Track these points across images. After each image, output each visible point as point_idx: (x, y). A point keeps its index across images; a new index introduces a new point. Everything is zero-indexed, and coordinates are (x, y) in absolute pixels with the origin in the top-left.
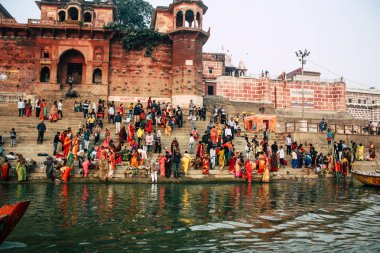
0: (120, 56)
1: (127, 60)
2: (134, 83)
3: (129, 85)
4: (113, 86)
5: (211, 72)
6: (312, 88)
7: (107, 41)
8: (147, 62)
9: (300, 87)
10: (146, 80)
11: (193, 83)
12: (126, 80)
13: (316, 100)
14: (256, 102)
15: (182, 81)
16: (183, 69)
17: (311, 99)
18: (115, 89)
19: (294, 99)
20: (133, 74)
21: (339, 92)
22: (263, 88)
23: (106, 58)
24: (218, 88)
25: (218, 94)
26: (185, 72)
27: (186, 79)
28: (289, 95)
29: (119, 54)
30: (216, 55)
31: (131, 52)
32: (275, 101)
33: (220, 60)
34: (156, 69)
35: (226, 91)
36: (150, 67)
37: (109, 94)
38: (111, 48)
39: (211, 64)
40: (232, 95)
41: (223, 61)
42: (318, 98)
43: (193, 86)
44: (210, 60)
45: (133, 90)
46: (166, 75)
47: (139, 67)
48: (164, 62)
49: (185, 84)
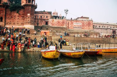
0: (9, 13)
1: (11, 14)
2: (13, 21)
3: (12, 22)
4: (6, 22)
5: (47, 17)
6: (81, 22)
7: (4, 8)
8: (17, 15)
9: (77, 22)
10: (17, 20)
11: (30, 21)
12: (11, 20)
13: (82, 26)
14: (62, 27)
15: (26, 20)
16: (27, 16)
17: (81, 26)
18: (7, 23)
19: (75, 26)
20: (13, 18)
21: (90, 24)
22: (64, 22)
23: (4, 14)
24: (49, 22)
25: (49, 25)
26: (27, 17)
27: (27, 20)
28: (73, 24)
29: (8, 12)
30: (49, 12)
31: (13, 12)
32: (68, 27)
33: (50, 14)
34: (20, 17)
35: (52, 23)
36: (18, 16)
37: (5, 25)
38: (6, 10)
39: (47, 15)
40: (54, 25)
41: (51, 14)
42: (83, 25)
43: (30, 22)
44: (47, 14)
45: (13, 24)
46: (23, 19)
47: (15, 16)
48: (22, 14)
49: (27, 21)
